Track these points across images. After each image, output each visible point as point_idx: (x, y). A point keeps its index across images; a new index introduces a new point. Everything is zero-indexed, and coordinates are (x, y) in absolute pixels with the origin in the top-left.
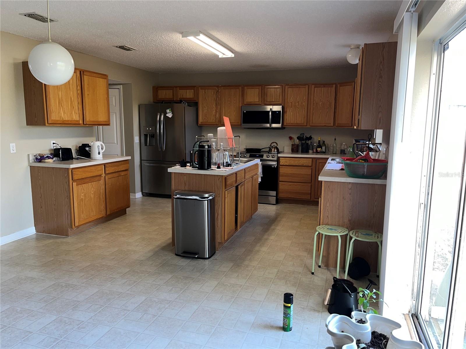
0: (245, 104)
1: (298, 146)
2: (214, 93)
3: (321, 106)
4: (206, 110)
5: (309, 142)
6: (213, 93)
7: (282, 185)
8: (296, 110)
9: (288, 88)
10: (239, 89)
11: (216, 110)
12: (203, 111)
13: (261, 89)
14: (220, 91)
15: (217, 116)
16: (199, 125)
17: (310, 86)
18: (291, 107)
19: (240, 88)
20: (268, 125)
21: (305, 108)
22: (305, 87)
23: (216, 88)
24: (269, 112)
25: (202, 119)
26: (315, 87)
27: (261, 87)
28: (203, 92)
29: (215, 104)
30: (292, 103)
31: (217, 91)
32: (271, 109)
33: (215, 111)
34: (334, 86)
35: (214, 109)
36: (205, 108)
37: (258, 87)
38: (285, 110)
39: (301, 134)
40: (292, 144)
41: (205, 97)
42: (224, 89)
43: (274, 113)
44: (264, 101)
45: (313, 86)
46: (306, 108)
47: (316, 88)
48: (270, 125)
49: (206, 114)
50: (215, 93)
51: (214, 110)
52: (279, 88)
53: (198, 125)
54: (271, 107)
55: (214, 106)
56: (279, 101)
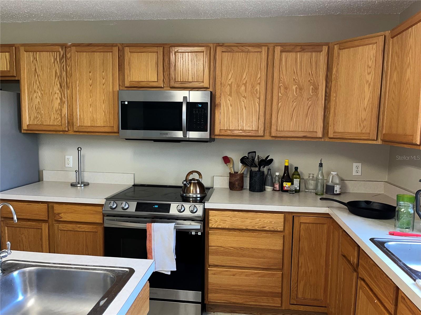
0: (126, 85)
1: (242, 176)
2: (55, 59)
3: (295, 93)
4: (38, 97)
5: (265, 169)
6: (52, 61)
7: (214, 274)
8: (240, 101)
9: (223, 52)
10: (112, 52)
11: (61, 99)
12: (31, 100)
13: (162, 53)
14: (68, 56)
15: (65, 111)
16: (25, 132)
17: (271, 49)
18: (230, 95)
19: (116, 49)
20: (179, 134)
21: (259, 98)
22: (259, 50)
23: (60, 50)
24: (181, 104)
25: (30, 118)
26: (282, 52)
27: (161, 49)
28: (30, 58)
29: (59, 86)
30: (230, 85)
31: (62, 55)
32: (185, 98)
33: (59, 101)
34: (325, 49)
35: (56, 95)
36: (35, 95)
37: (155, 49)
38: (217, 101)
39: (249, 153)
40: (230, 173)
41: (35, 70)
42: (77, 52)
43: (191, 106)
44: (170, 80)
45: (278, 49)
46: (262, 97)
47: (284, 54)
48: (185, 135)
49: (39, 108)
50: (58, 60)
51: (57, 99)
52: (203, 52)
53: (23, 131)
54: (185, 93)
55: (56, 88)
56: (203, 82)
